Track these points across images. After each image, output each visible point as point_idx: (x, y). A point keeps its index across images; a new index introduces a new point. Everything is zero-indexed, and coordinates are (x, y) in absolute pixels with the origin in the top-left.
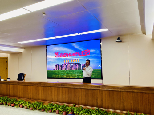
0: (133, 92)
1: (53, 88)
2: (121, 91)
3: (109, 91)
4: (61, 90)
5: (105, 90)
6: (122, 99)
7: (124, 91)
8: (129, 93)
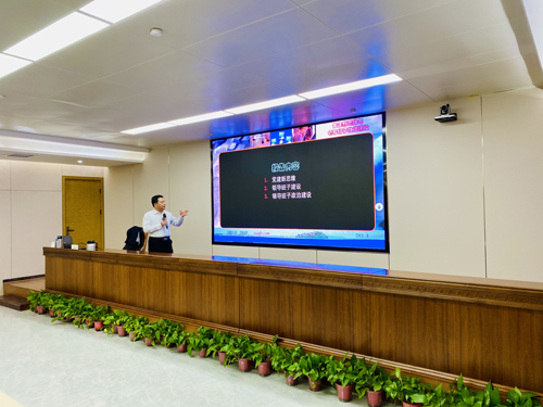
0: (480, 305)
1: (214, 277)
2: (434, 300)
3: (394, 295)
4: (236, 286)
5: (380, 293)
6: (438, 326)
7: (447, 301)
8: (465, 308)
